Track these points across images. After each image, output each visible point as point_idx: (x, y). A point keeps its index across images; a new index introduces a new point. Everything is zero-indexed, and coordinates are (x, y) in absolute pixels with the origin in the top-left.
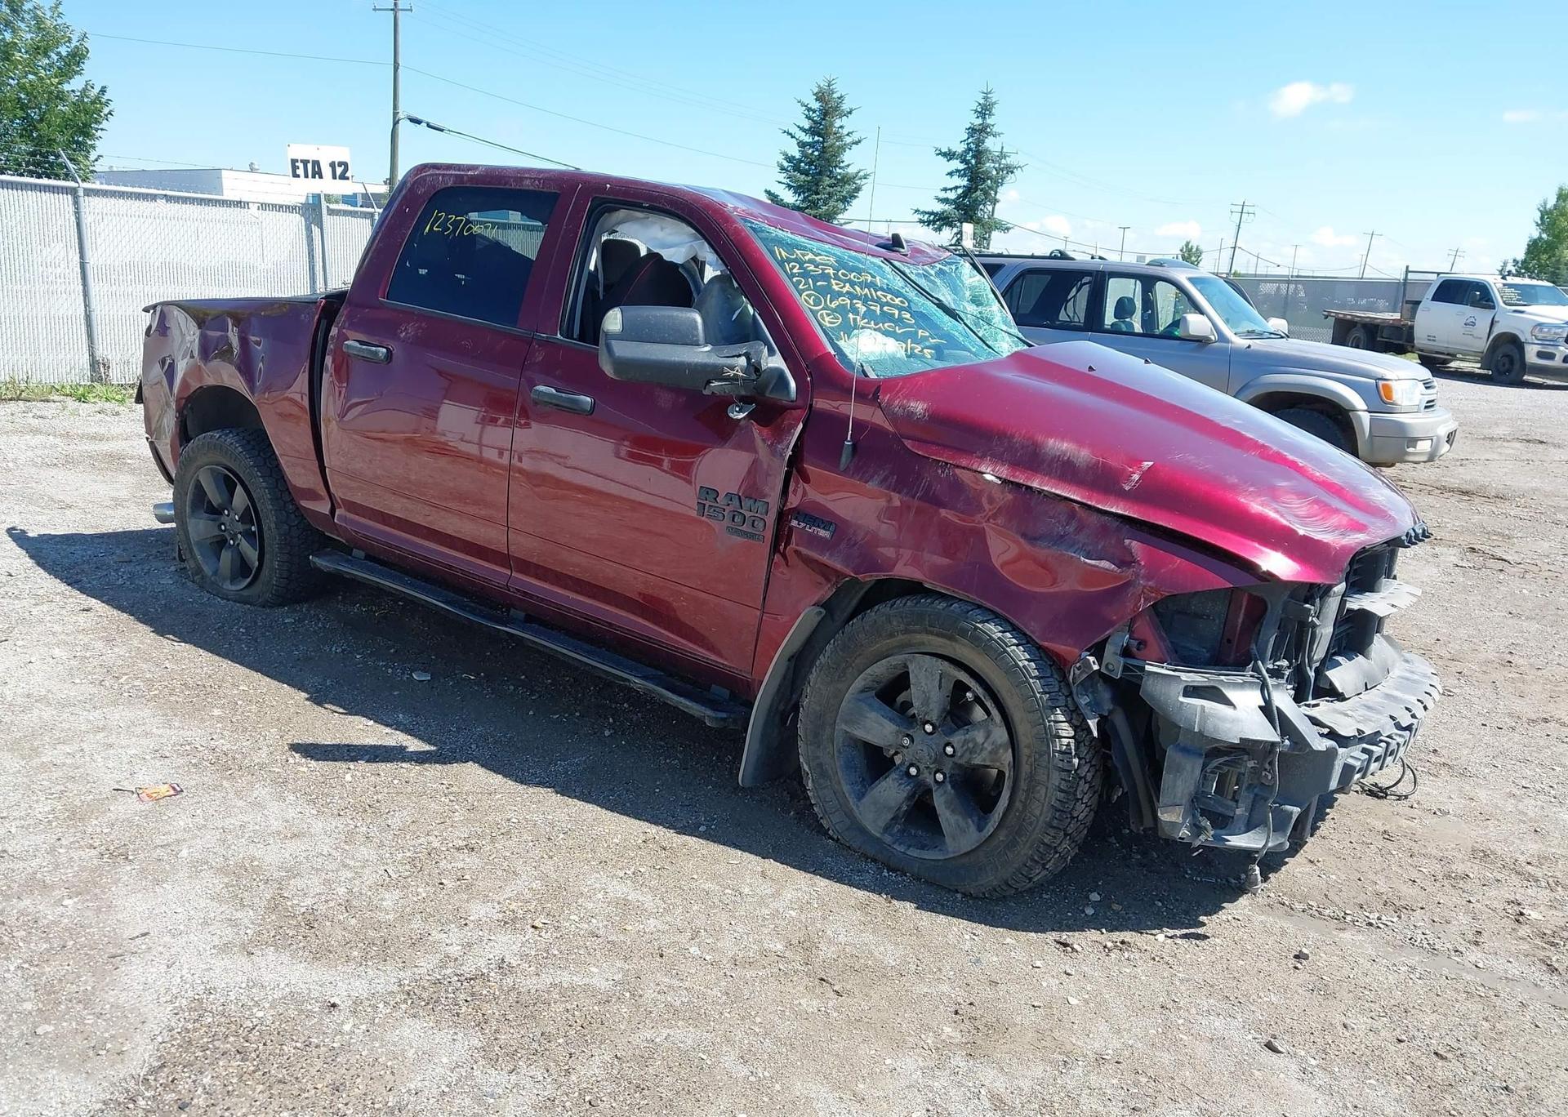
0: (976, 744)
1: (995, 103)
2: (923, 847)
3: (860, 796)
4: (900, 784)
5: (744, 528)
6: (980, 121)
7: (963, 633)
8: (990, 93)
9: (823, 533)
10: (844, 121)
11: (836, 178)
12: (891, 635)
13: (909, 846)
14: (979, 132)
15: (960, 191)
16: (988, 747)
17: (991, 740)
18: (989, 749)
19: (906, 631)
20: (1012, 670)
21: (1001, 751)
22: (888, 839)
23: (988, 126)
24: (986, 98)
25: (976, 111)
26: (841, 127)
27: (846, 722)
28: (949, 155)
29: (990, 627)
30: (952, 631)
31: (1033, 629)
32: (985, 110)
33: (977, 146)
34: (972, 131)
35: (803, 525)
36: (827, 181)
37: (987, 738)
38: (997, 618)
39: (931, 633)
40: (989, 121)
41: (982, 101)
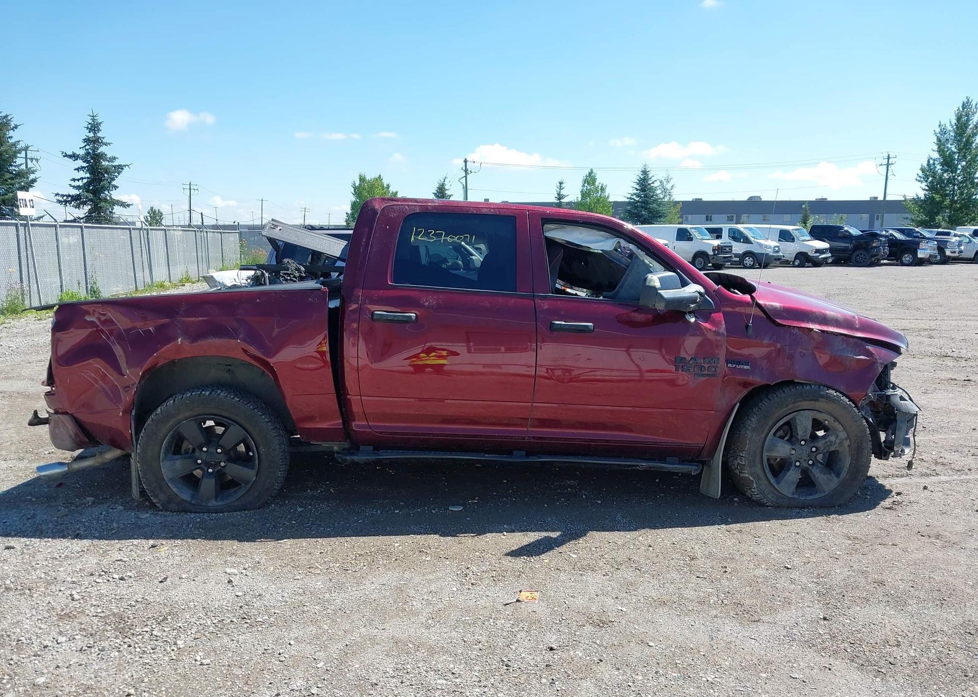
0: (831, 442)
1: (101, 123)
2: (811, 494)
3: (778, 483)
4: (796, 471)
5: (706, 372)
6: (91, 135)
7: (822, 396)
8: (95, 116)
9: (746, 367)
10: (11, 133)
11: (11, 173)
12: (787, 406)
13: (806, 496)
14: (94, 142)
15: (85, 181)
16: (838, 441)
17: (839, 437)
18: (839, 442)
19: (795, 402)
20: (845, 407)
21: (844, 442)
22: (796, 497)
23: (99, 138)
24: (93, 120)
25: (87, 128)
26: (11, 137)
27: (767, 451)
28: (74, 157)
29: (831, 391)
30: (816, 397)
31: (842, 388)
32: (94, 127)
33: (94, 151)
34: (87, 141)
35: (734, 365)
36: (8, 176)
37: (837, 438)
38: (829, 388)
39: (807, 400)
40: (99, 135)
41: (91, 122)
